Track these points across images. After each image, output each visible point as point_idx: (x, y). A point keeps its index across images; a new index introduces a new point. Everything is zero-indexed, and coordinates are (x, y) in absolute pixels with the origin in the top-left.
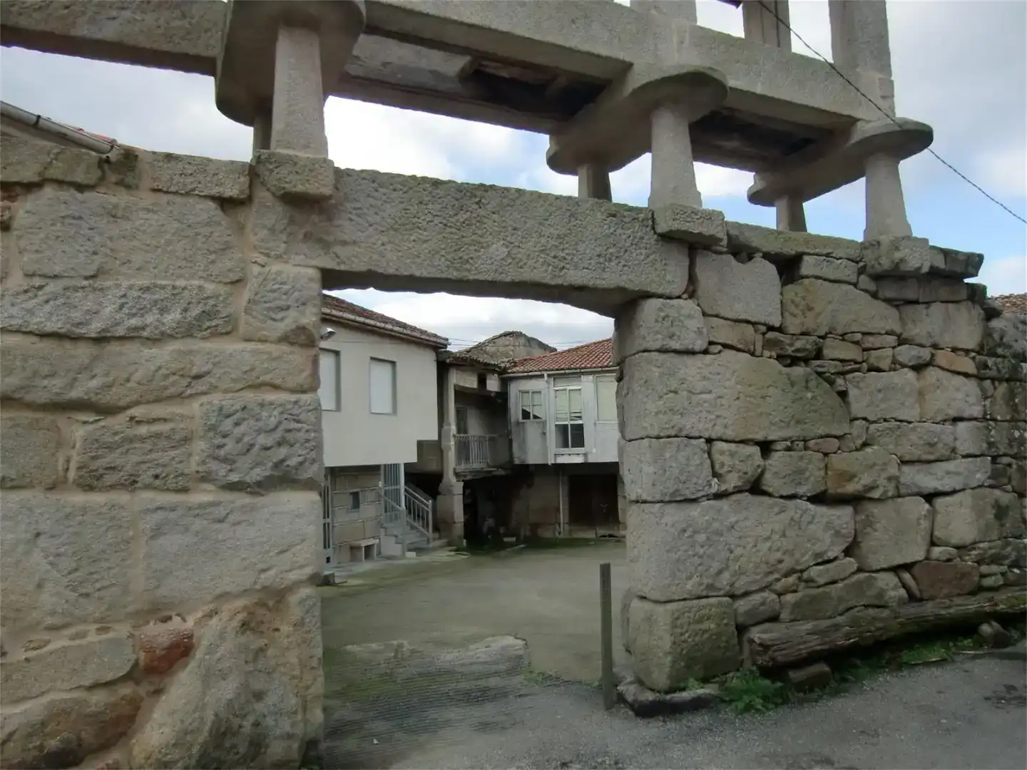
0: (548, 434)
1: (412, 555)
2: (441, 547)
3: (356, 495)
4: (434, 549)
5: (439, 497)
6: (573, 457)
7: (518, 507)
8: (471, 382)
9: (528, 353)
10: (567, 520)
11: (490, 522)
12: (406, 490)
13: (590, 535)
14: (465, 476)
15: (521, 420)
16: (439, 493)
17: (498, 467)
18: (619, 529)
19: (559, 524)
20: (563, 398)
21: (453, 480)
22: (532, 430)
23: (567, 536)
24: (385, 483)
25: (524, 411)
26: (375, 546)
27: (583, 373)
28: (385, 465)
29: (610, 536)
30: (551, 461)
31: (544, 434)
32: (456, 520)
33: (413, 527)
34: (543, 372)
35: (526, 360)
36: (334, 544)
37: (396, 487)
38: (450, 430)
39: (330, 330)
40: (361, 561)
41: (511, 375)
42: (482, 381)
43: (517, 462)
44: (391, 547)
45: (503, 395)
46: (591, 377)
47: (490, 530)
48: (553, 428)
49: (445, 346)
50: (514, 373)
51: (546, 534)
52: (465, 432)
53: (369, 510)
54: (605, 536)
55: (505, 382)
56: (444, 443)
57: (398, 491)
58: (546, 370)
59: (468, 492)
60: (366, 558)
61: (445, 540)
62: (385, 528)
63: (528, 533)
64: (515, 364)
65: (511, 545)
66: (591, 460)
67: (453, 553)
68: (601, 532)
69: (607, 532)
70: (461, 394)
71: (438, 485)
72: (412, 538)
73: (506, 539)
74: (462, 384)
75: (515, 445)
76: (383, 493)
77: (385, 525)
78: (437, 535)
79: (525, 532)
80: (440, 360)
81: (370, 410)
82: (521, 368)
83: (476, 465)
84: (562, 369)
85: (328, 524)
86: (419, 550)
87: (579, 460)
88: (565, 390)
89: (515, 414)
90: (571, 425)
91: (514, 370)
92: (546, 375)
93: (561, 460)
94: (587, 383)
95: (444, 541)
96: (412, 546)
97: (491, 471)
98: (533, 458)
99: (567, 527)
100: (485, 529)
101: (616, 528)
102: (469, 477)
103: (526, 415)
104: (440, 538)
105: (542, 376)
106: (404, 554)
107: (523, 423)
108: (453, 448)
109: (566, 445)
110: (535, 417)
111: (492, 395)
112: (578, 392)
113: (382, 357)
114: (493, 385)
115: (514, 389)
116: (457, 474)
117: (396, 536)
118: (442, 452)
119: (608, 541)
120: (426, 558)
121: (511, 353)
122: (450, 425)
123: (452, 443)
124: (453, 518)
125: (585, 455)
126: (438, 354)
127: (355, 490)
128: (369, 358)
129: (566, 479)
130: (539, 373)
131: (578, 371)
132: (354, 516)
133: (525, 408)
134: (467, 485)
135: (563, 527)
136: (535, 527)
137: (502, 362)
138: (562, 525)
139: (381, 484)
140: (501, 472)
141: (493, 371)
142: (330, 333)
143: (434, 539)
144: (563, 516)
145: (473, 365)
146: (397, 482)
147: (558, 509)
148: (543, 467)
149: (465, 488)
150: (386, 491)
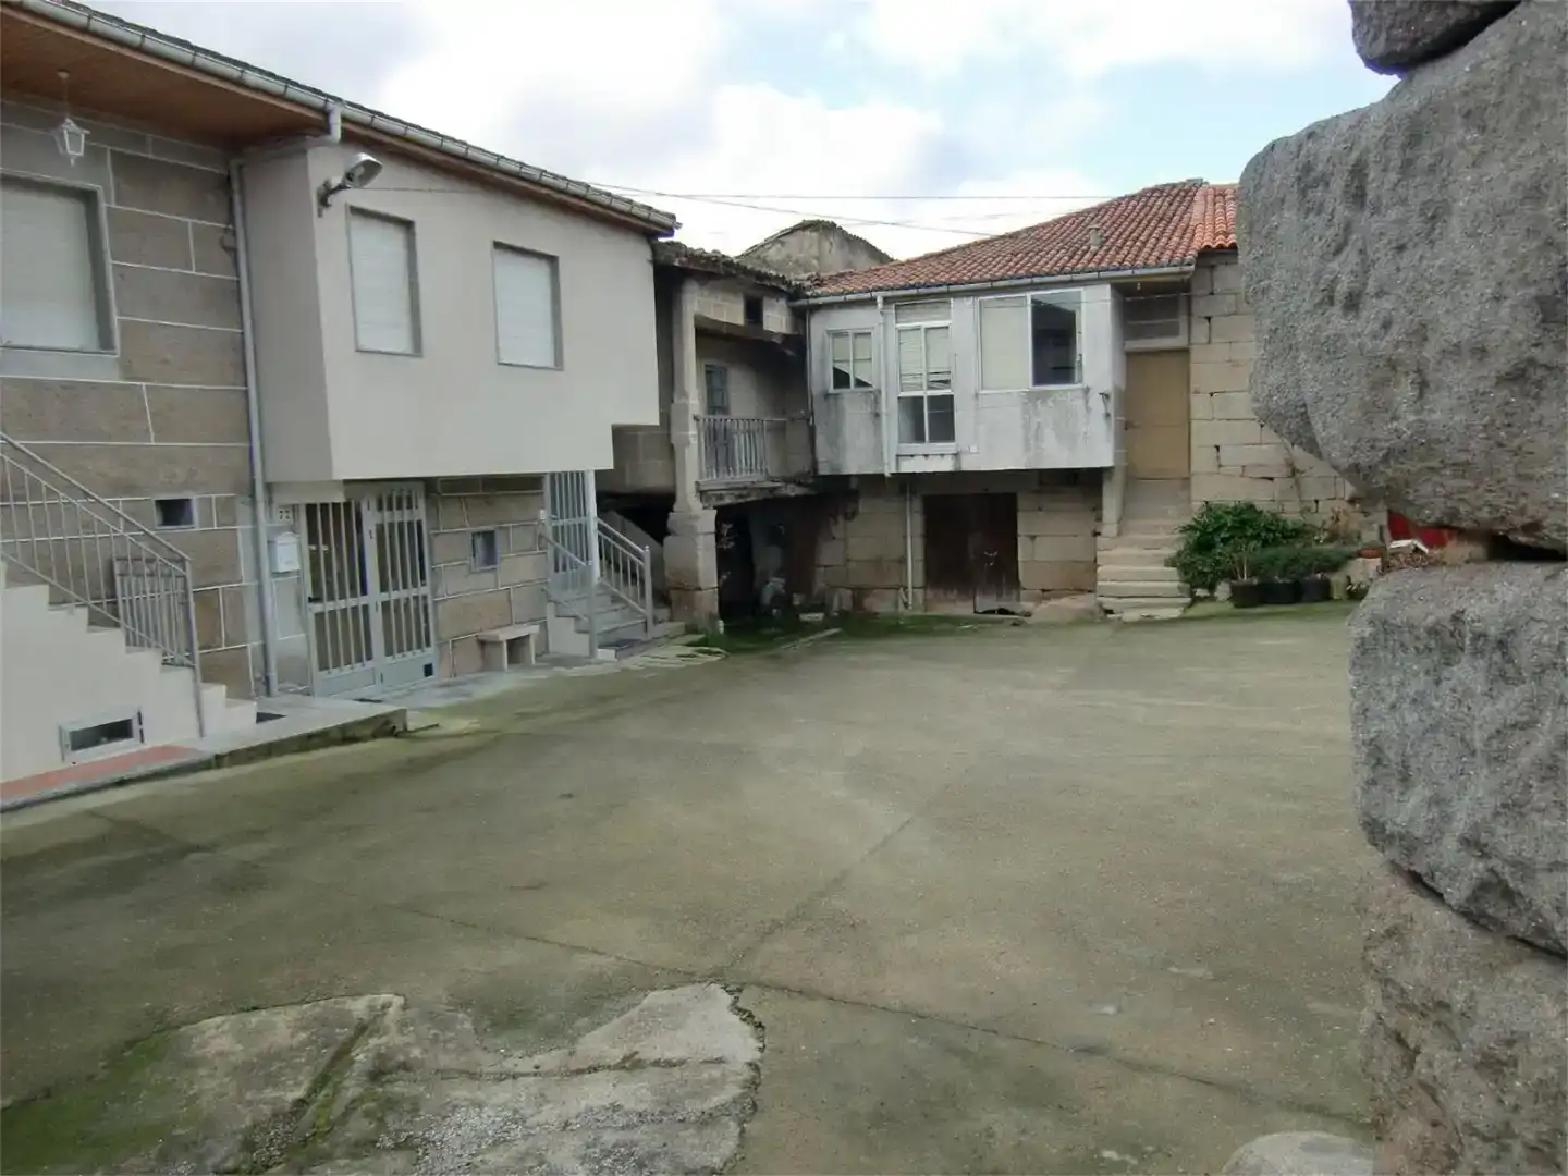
0: (884, 418)
1: (608, 654)
2: (670, 638)
3: (489, 537)
4: (654, 642)
5: (668, 540)
6: (932, 459)
7: (828, 554)
8: (731, 312)
9: (849, 265)
10: (920, 581)
11: (775, 584)
12: (600, 528)
13: (963, 609)
14: (721, 497)
15: (831, 390)
16: (667, 533)
17: (787, 481)
18: (1018, 599)
19: (906, 588)
20: (915, 344)
21: (695, 504)
22: (853, 407)
23: (920, 613)
24: (554, 512)
25: (837, 372)
26: (532, 641)
27: (956, 294)
28: (553, 475)
29: (1003, 611)
30: (889, 469)
31: (877, 415)
32: (702, 584)
33: (615, 599)
34: (874, 294)
35: (842, 275)
36: (438, 638)
37: (577, 521)
38: (685, 408)
39: (364, 157)
40: (501, 669)
41: (812, 301)
42: (754, 311)
43: (824, 470)
44: (567, 639)
45: (798, 342)
46: (969, 302)
47: (776, 597)
48: (894, 403)
49: (670, 231)
50: (818, 296)
51: (881, 605)
52: (724, 410)
53: (519, 567)
54: (993, 612)
55: (801, 316)
56: (676, 434)
57: (583, 529)
58: (880, 289)
59: (726, 527)
60: (511, 661)
61: (682, 624)
62: (556, 603)
63: (847, 605)
64: (820, 282)
65: (812, 628)
66: (969, 464)
67: (689, 650)
68: (987, 602)
69: (995, 606)
70: (708, 334)
71: (667, 517)
72: (609, 620)
73: (805, 617)
74: (712, 315)
75: (820, 440)
76: (550, 535)
77: (555, 595)
78: (664, 613)
79: (841, 600)
80: (662, 259)
81: (498, 358)
82: (833, 289)
83: (742, 477)
84: (913, 287)
85: (425, 597)
86: (622, 645)
87: (946, 466)
88: (918, 329)
89: (819, 376)
90: (932, 399)
91: (819, 291)
92: (879, 300)
93: (908, 467)
94: (961, 315)
95: (679, 625)
96: (612, 638)
97: (775, 488)
98: (855, 462)
99: (920, 593)
100: (767, 596)
101: (1014, 596)
102: (727, 501)
103: (841, 379)
104: (671, 619)
105: (873, 301)
106: (592, 653)
107: (837, 395)
108: (694, 442)
109: (919, 438)
110: (860, 383)
111: (777, 340)
112: (945, 330)
113: (518, 244)
114: (776, 319)
115: (818, 327)
116: (702, 494)
117: (576, 618)
118: (672, 448)
119: (1000, 622)
120: (635, 661)
121: (815, 262)
122: (685, 394)
123: (693, 432)
124: (696, 579)
125: (956, 455)
126: (655, 249)
127: (489, 528)
128: (489, 246)
129: (918, 505)
130: (868, 295)
131: (944, 289)
132: (487, 579)
133: (837, 366)
134: (724, 514)
135: (911, 593)
136: (859, 594)
137: (798, 277)
138: (910, 589)
139: (544, 515)
140: (792, 491)
141: (776, 292)
142: (367, 164)
143: (656, 621)
144: (914, 571)
145: (729, 276)
146: (581, 510)
147: (903, 561)
148: (874, 483)
149: (719, 521)
150: (555, 528)
